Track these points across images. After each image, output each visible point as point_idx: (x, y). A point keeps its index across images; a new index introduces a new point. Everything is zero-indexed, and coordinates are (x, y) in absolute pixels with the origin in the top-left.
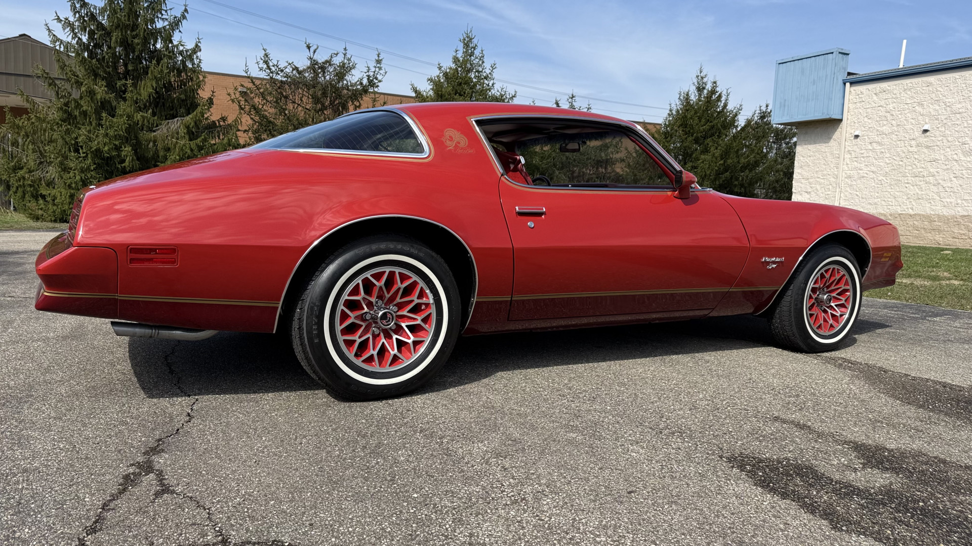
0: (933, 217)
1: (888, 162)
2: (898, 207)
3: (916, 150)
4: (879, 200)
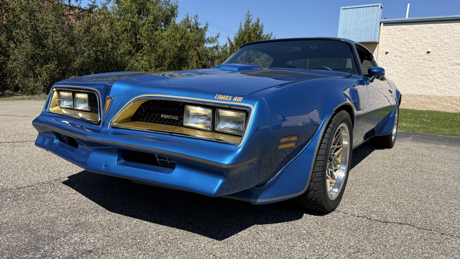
1: (406, 67)
3: (423, 62)
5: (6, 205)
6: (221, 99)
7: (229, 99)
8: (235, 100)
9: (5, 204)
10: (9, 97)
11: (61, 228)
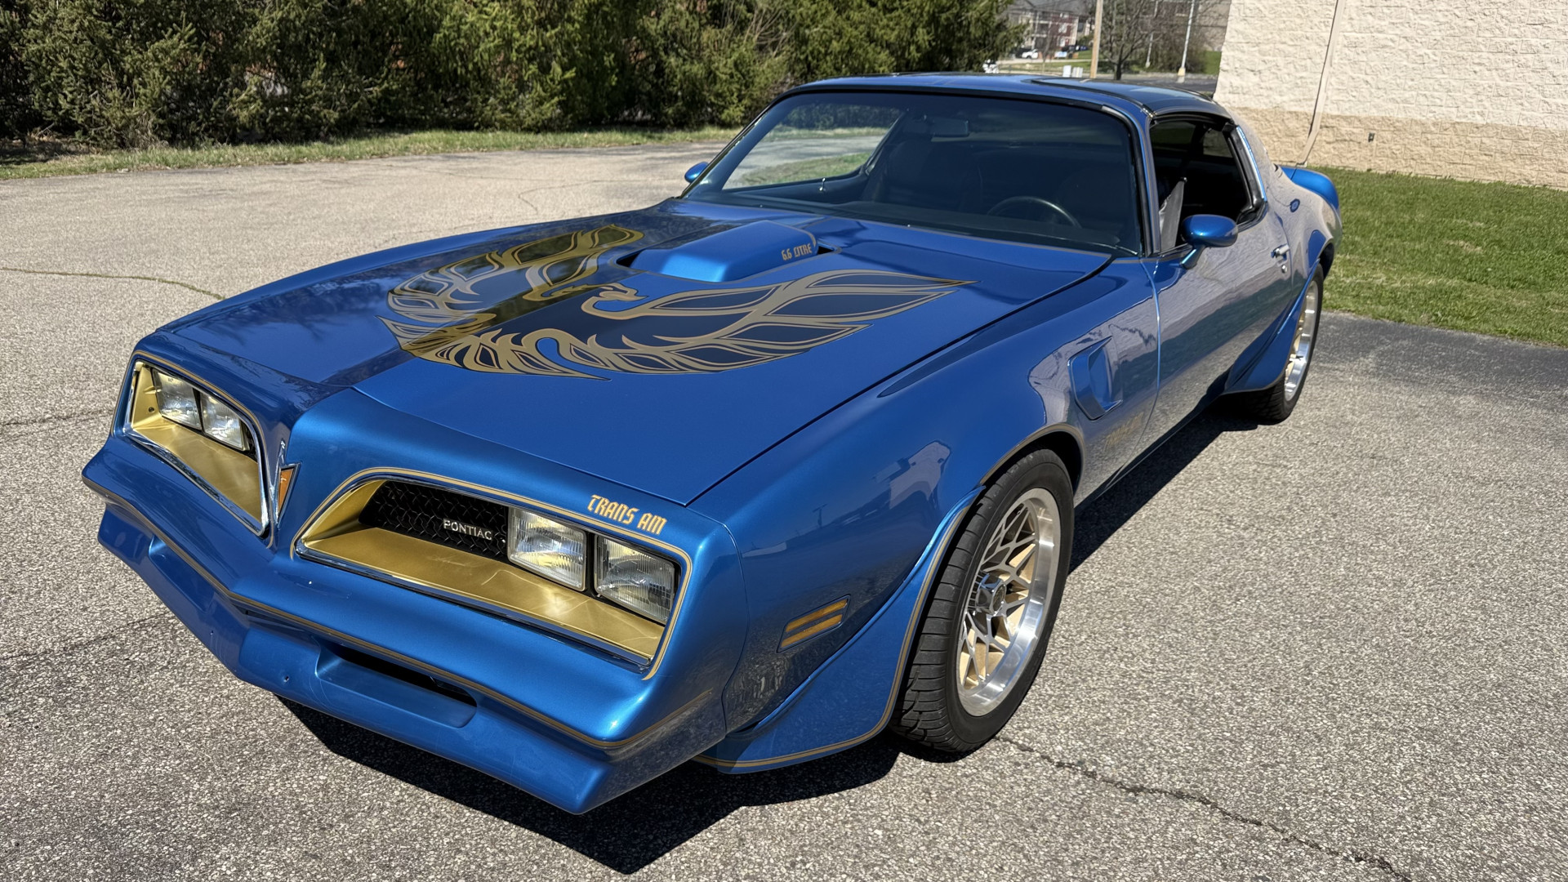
0: (1524, 131)
1: (1442, 20)
2: (1454, 110)
4: (1414, 93)
5: (34, 725)
6: (606, 515)
7: (627, 518)
8: (643, 525)
9: (31, 720)
10: (44, 161)
11: (185, 823)
